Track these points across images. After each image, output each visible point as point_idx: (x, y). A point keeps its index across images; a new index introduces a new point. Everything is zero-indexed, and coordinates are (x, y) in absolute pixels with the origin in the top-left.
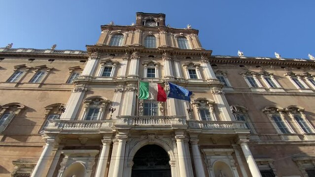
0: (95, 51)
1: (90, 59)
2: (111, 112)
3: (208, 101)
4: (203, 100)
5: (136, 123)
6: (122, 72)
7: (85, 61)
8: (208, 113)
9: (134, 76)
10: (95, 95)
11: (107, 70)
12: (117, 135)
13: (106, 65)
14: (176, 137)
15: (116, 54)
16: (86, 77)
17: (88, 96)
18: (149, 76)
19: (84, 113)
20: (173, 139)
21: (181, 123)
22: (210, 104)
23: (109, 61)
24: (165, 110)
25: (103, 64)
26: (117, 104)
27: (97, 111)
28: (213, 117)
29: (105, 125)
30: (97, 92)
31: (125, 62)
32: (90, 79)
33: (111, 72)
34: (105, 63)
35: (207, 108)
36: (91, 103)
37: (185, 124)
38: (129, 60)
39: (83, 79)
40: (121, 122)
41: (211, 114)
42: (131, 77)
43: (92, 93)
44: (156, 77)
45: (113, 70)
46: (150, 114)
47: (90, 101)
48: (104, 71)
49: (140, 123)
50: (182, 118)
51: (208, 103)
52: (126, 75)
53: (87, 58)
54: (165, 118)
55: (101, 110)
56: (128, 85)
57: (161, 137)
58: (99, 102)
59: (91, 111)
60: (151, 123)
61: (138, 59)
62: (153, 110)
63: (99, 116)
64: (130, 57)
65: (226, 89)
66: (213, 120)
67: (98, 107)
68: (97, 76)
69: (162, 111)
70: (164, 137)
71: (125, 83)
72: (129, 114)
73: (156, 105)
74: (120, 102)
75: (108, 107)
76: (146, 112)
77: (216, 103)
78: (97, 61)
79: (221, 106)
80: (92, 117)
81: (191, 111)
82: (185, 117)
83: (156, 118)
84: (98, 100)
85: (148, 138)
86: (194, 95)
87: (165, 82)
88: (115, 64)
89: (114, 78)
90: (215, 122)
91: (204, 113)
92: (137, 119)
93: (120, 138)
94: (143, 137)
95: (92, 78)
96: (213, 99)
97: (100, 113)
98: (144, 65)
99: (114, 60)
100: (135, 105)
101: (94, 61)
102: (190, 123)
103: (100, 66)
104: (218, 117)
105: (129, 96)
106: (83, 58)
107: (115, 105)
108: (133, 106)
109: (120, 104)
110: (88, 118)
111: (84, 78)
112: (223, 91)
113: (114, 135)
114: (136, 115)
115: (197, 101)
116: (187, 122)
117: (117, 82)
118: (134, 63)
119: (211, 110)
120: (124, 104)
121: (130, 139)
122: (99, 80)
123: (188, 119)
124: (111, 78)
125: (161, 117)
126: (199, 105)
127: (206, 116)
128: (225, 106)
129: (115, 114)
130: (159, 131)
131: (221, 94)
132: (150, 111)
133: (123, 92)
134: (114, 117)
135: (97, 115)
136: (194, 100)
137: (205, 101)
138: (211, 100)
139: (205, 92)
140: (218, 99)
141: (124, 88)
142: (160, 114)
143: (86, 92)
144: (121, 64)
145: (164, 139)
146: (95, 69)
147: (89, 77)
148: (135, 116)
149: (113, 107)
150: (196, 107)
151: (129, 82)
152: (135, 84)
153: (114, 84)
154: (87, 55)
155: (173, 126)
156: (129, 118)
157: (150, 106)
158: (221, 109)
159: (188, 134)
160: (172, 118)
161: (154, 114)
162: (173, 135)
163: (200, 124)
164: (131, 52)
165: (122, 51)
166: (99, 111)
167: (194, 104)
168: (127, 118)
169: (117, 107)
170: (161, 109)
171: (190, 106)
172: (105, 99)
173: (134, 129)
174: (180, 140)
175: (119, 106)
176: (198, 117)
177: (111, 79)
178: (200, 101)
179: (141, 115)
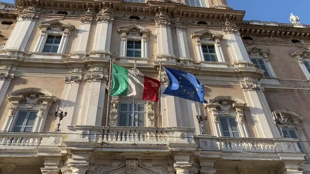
0: (29, 5)
1: (20, 19)
2: (58, 118)
3: (233, 102)
4: (225, 100)
5: (105, 140)
6: (79, 45)
7: (11, 23)
8: (234, 124)
9: (102, 54)
10: (29, 85)
11: (51, 41)
12: (70, 161)
13: (50, 32)
14: (175, 165)
15: (70, 10)
16: (13, 52)
17: (17, 88)
18: (129, 54)
19: (7, 118)
20: (170, 169)
21: (185, 141)
22: (238, 107)
23: (56, 24)
24: (157, 117)
25: (44, 29)
26: (69, 103)
27: (33, 116)
28: (241, 131)
29: (48, 142)
30: (34, 81)
31: (86, 27)
32: (21, 56)
33: (60, 45)
34: (49, 29)
35: (232, 115)
36: (23, 101)
37: (193, 142)
38: (93, 23)
39: (6, 56)
40: (76, 137)
41: (239, 126)
42: (97, 56)
43: (25, 82)
44: (142, 56)
45: (63, 41)
46: (130, 125)
47: (21, 96)
48: (47, 42)
49: (112, 140)
50: (187, 132)
51: (234, 105)
52: (87, 50)
53: (15, 17)
54: (158, 131)
55: (39, 114)
56: (91, 70)
57: (148, 164)
58: (36, 100)
59: (22, 117)
60: (131, 140)
61: (109, 21)
62: (137, 117)
63: (37, 125)
64: (94, 17)
65: (267, 81)
66: (242, 136)
67: (35, 108)
68: (34, 51)
69: (153, 118)
70: (154, 166)
71: (85, 66)
72: (92, 123)
73: (140, 108)
74: (75, 102)
75: (54, 109)
76: (123, 120)
77: (248, 105)
78: (34, 23)
79: (256, 110)
80: (23, 126)
81: (203, 119)
82: (193, 131)
83: (141, 131)
84: (34, 95)
85: (125, 166)
86: (210, 90)
87: (158, 66)
88: (66, 30)
89: (64, 56)
90: (244, 140)
91: (226, 123)
92: (105, 132)
93: (74, 165)
94: (115, 164)
95: (24, 54)
96: (243, 98)
97: (37, 119)
98: (120, 33)
99: (65, 22)
100: (102, 106)
101: (28, 23)
102: (200, 140)
103: (40, 32)
104: (250, 131)
105: (93, 89)
106: (7, 16)
107: (65, 106)
108: (99, 108)
109: (76, 105)
110: (16, 128)
111: (8, 54)
112: (262, 85)
113: (63, 160)
114: (103, 123)
115: (214, 102)
116: (197, 139)
117: (70, 64)
118: (102, 29)
119: (238, 119)
120: (82, 104)
121: (93, 168)
122: (36, 59)
123: (198, 133)
124: (59, 55)
125: (149, 130)
126: (218, 109)
127: (230, 129)
128: (264, 111)
129: (66, 121)
130: (144, 153)
131: (257, 89)
132: (130, 117)
133: (81, 82)
134: (64, 128)
135: (33, 124)
136: (210, 101)
137: (230, 102)
138: (239, 101)
139: (229, 87)
140: (252, 99)
141: (83, 75)
142: (148, 123)
143: (12, 80)
144: (78, 31)
145: (154, 169)
146: (29, 38)
147: (19, 52)
148: (103, 127)
149: (62, 109)
150: (213, 113)
151: (93, 64)
152: (104, 68)
153: (65, 66)
154: (15, 11)
155: (171, 145)
156: (91, 130)
157: (130, 110)
158: (257, 116)
159: (197, 161)
160: (169, 131)
161: (137, 123)
162: (170, 162)
163: (218, 143)
164: (97, 9)
165: (80, 7)
166: (35, 117)
167: (210, 106)
168: (87, 130)
169: (70, 110)
170: (150, 114)
171: (202, 111)
172: (48, 93)
173: (99, 150)
174: (182, 170)
175: (73, 107)
176: (216, 131)
177: (60, 58)
178: (221, 102)
179: (114, 124)
